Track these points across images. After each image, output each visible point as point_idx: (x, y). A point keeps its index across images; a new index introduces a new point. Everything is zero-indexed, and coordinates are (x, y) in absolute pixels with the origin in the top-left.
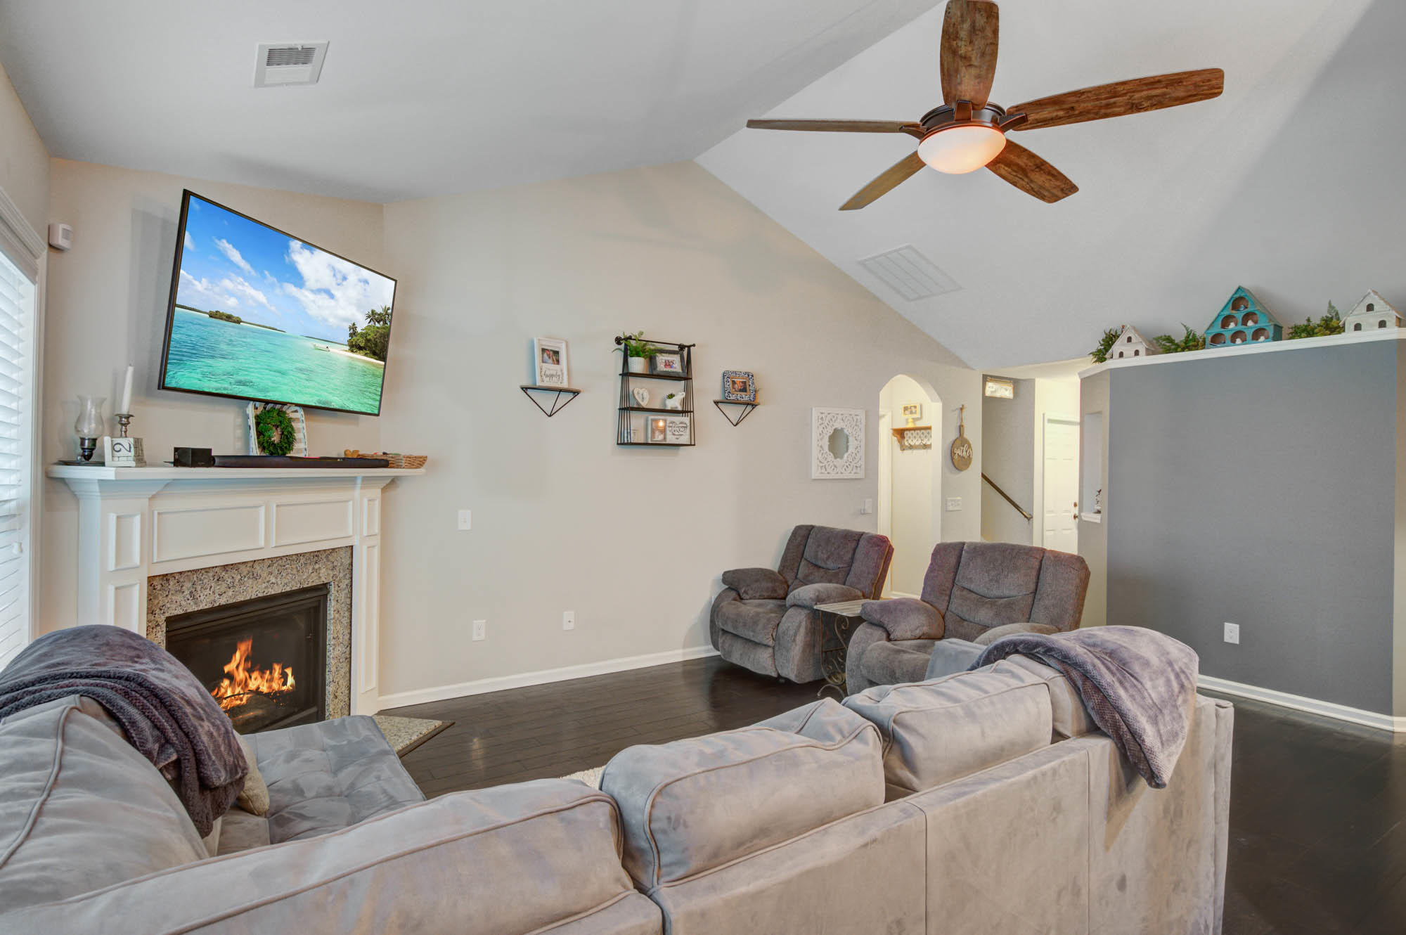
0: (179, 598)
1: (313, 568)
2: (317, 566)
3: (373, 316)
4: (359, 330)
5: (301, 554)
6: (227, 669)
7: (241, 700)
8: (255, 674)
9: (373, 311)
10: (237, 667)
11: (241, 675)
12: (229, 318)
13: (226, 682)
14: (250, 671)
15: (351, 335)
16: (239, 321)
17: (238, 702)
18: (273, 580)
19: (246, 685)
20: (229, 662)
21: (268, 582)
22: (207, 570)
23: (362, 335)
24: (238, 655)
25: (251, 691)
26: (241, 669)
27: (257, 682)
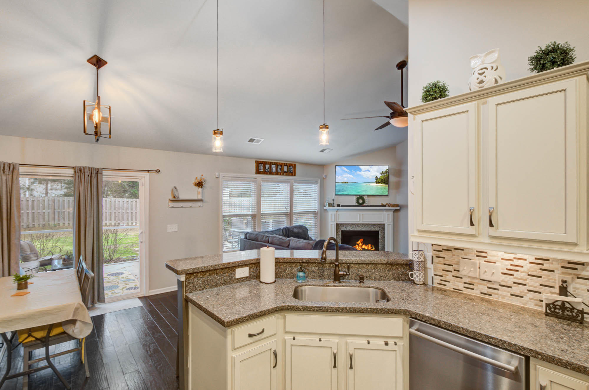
0: (343, 228)
2: (374, 227)
3: (383, 173)
4: (378, 178)
6: (357, 243)
8: (364, 245)
9: (382, 172)
10: (360, 243)
11: (360, 245)
12: (345, 183)
13: (357, 245)
14: (363, 244)
15: (376, 180)
16: (347, 183)
18: (363, 228)
19: (362, 247)
22: (349, 224)
23: (379, 179)
24: (360, 241)
27: (364, 247)
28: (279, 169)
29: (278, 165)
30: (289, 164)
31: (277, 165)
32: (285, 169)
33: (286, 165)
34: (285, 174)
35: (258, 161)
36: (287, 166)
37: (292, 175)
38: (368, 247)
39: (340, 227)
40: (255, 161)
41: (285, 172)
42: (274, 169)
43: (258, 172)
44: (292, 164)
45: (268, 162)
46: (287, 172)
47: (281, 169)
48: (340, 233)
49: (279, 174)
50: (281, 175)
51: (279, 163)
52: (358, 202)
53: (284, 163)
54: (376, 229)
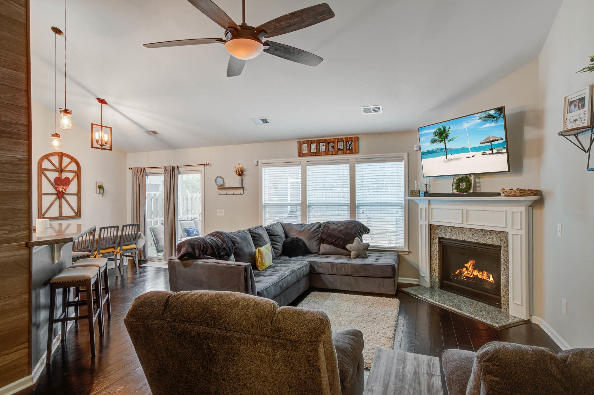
0: (441, 232)
1: (489, 237)
2: (491, 237)
5: (483, 230)
6: (465, 265)
7: (471, 276)
8: (475, 271)
10: (469, 266)
11: (470, 269)
13: (465, 269)
14: (474, 269)
17: (469, 276)
18: (471, 236)
20: (467, 264)
21: (469, 236)
22: (448, 227)
25: (474, 275)
26: (471, 267)
27: (476, 273)
28: (330, 147)
29: (329, 143)
30: (346, 138)
31: (327, 142)
32: (341, 145)
33: (341, 140)
34: (339, 152)
35: (300, 142)
36: (343, 141)
37: (352, 153)
38: (483, 275)
39: (436, 232)
40: (298, 142)
41: (339, 150)
42: (323, 148)
43: (301, 154)
44: (350, 138)
45: (314, 140)
46: (342, 150)
47: (333, 147)
48: (437, 241)
49: (330, 153)
50: (332, 154)
51: (330, 139)
52: (458, 187)
53: (338, 139)
54: (495, 241)
